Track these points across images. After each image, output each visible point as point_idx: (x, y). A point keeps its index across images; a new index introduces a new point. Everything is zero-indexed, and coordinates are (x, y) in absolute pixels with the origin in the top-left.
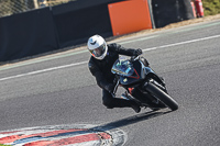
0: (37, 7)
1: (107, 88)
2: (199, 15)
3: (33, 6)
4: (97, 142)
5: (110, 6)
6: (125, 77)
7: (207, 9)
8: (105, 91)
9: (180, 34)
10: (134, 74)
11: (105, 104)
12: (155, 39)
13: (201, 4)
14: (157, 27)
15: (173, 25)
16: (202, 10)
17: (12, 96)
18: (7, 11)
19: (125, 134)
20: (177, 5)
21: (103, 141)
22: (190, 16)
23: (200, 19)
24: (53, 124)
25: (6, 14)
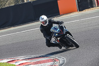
0: (25, 1)
1: (48, 38)
4: (52, 63)
6: (57, 33)
9: (90, 14)
12: (79, 16)
14: (80, 11)
17: (14, 42)
18: (12, 3)
19: (65, 59)
21: (55, 62)
22: (94, 5)
24: (33, 55)
25: (12, 5)
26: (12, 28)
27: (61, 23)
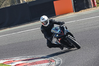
1: (49, 39)
2: (95, 6)
3: (20, 2)
5: (54, 2)
6: (57, 34)
7: (98, 3)
8: (48, 40)
9: (86, 15)
10: (61, 33)
11: (48, 46)
13: (95, 1)
14: (76, 12)
15: (82, 11)
16: (96, 4)
18: (8, 4)
19: (61, 60)
20: (85, 2)
21: (51, 63)
22: (90, 6)
23: (95, 8)
25: (8, 6)
26: (8, 29)
27: (63, 23)
